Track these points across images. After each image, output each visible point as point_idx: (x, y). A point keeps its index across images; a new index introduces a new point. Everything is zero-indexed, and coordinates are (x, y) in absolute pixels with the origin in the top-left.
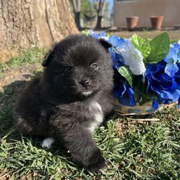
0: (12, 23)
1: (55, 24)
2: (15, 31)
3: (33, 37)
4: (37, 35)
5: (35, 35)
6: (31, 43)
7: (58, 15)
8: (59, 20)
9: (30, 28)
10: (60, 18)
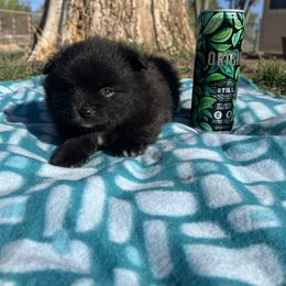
0: (109, 10)
1: (162, 17)
2: (112, 20)
3: (132, 29)
4: (138, 28)
5: (135, 28)
6: (129, 36)
7: (167, 5)
8: (167, 12)
9: (130, 17)
10: (170, 10)
